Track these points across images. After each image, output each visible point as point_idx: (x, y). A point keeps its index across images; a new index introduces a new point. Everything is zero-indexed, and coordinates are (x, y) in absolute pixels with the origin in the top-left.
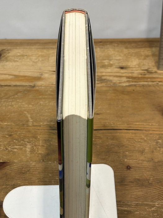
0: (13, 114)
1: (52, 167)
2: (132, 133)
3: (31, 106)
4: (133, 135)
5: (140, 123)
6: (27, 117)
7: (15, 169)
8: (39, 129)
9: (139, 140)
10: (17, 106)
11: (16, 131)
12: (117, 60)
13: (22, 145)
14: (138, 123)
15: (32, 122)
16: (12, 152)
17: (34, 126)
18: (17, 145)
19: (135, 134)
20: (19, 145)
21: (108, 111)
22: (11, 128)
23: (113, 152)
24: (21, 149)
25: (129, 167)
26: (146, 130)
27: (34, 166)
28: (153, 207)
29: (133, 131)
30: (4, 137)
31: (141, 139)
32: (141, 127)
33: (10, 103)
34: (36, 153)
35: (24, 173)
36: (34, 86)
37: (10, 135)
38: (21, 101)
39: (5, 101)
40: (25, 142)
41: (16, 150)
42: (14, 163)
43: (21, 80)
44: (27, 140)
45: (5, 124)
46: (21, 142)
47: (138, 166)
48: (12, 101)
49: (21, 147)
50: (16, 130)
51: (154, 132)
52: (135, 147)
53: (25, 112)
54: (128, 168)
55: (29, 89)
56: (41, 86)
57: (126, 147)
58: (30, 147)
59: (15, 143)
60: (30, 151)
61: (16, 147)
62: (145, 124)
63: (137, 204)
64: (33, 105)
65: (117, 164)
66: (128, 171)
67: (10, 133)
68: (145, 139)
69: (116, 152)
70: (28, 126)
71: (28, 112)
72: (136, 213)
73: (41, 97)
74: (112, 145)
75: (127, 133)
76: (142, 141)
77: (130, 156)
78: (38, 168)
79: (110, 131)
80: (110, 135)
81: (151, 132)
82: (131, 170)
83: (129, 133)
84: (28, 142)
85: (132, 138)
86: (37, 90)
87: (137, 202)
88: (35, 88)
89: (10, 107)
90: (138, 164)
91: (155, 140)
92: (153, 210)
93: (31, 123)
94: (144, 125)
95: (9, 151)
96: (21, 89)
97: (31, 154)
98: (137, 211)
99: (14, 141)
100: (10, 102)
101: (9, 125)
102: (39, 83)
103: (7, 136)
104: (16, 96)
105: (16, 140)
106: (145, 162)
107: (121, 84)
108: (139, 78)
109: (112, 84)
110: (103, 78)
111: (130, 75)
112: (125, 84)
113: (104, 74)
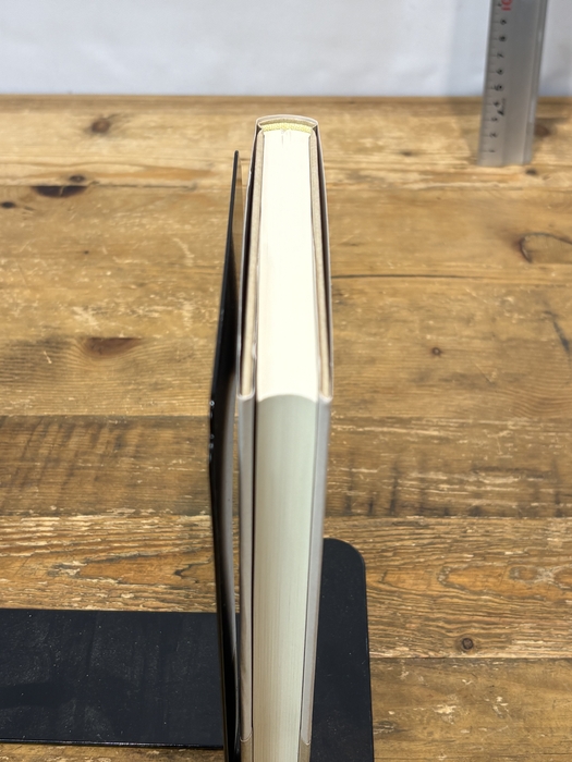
0: (145, 243)
2: (441, 283)
3: (187, 227)
4: (444, 287)
5: (459, 264)
6: (180, 249)
7: (157, 352)
8: (210, 274)
9: (459, 297)
10: (155, 226)
11: (154, 276)
12: (393, 138)
13: (172, 306)
14: (453, 264)
15: (194, 259)
16: (146, 319)
17: (198, 267)
18: (158, 305)
19: (448, 284)
20: (164, 305)
21: (380, 240)
22: (143, 271)
23: (397, 321)
24: (170, 313)
26: (473, 278)
27: (204, 346)
28: (502, 430)
29: (443, 279)
30: (125, 287)
31: (464, 294)
32: (462, 272)
33: (137, 220)
34: (208, 321)
35: (179, 361)
36: (194, 188)
37: (142, 285)
38: (163, 217)
39: (123, 217)
40: (178, 298)
41: (156, 315)
42: (155, 339)
43: (161, 176)
44: (182, 294)
45: (127, 261)
46: (170, 298)
47: (460, 348)
48: (142, 217)
49: (170, 308)
50: (155, 274)
51: (495, 281)
52: (449, 311)
53: (176, 240)
54: (436, 351)
55: (181, 192)
56: (211, 187)
57: (429, 311)
58: (191, 308)
59: (152, 299)
60: (192, 317)
61: (156, 308)
62: (470, 265)
63: (463, 423)
64: (193, 225)
65: (408, 344)
66: (437, 359)
67: (141, 281)
68: (474, 294)
69: (405, 321)
70: (183, 266)
71: (181, 238)
72: (461, 442)
73: (211, 209)
74: (392, 306)
75: (429, 282)
76: (465, 298)
77: (440, 329)
79: (386, 279)
80: (387, 286)
81: (485, 281)
82: (443, 355)
83: (434, 284)
84: (185, 299)
85: (443, 294)
86: (202, 196)
87: (461, 421)
88: (196, 192)
89: (136, 229)
90: (460, 344)
91: (497, 297)
92: (503, 437)
93: (192, 261)
94: (467, 267)
95: (139, 316)
96: (162, 192)
97: (194, 322)
98: (462, 438)
99: (152, 296)
100: (136, 217)
101: (136, 265)
102: (205, 182)
103: (133, 287)
104: (151, 207)
105: (156, 294)
106: (475, 341)
107: (406, 186)
108: (449, 174)
109: (385, 186)
110: (363, 173)
111: (428, 168)
112: (416, 186)
113: (363, 166)
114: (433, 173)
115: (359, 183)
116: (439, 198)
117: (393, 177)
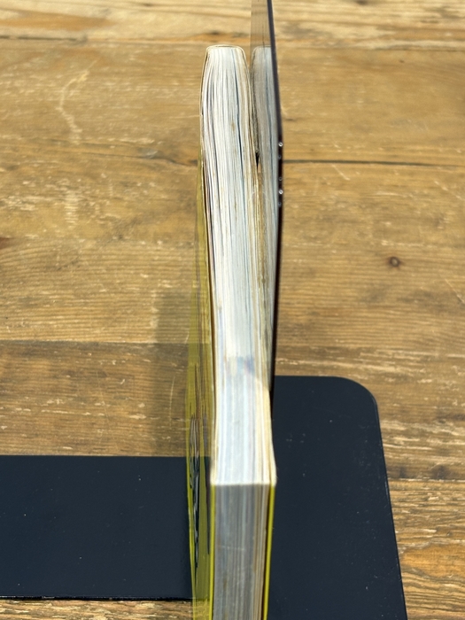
1: (150, 255)
2: (403, 173)
4: (406, 178)
5: (427, 148)
7: (30, 256)
8: (102, 155)
9: (426, 192)
11: (29, 156)
13: (52, 196)
14: (418, 148)
15: (81, 135)
16: (17, 213)
17: (87, 145)
18: (34, 195)
19: (411, 174)
20: (40, 195)
22: (14, 150)
23: (344, 222)
24: (48, 205)
25: (395, 262)
26: (444, 166)
27: (92, 250)
29: (405, 167)
31: (431, 188)
32: (429, 158)
34: (98, 216)
35: (60, 269)
40: (60, 186)
41: (30, 208)
42: (28, 240)
44: (65, 181)
46: (48, 186)
47: (425, 258)
49: (48, 199)
50: (30, 153)
52: (412, 209)
57: (386, 208)
58: (76, 200)
59: (26, 188)
60: (78, 212)
61: (30, 198)
62: (441, 150)
63: (427, 357)
65: (359, 252)
66: (394, 272)
67: (12, 163)
68: (445, 188)
69: (354, 222)
70: (67, 144)
72: (423, 381)
74: (338, 202)
75: (386, 171)
76: (433, 193)
77: (400, 232)
78: (104, 257)
80: (332, 175)
82: (402, 267)
83: (393, 173)
84: (69, 188)
85: (404, 187)
87: (425, 354)
90: (425, 252)
93: (78, 138)
94: (437, 152)
95: (8, 208)
97: (80, 218)
98: (425, 376)
99: (26, 183)
101: (5, 141)
105: (31, 180)
106: (445, 249)
107: (360, 45)
108: (416, 30)
109: (332, 43)
110: (305, 26)
111: (389, 21)
112: (372, 45)
113: (305, 16)
114: (395, 28)
115: (299, 39)
116: (402, 62)
117: (343, 32)
